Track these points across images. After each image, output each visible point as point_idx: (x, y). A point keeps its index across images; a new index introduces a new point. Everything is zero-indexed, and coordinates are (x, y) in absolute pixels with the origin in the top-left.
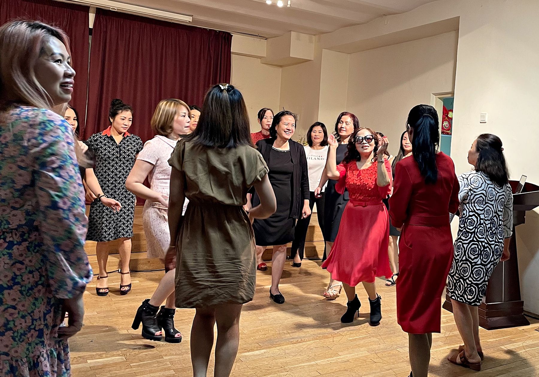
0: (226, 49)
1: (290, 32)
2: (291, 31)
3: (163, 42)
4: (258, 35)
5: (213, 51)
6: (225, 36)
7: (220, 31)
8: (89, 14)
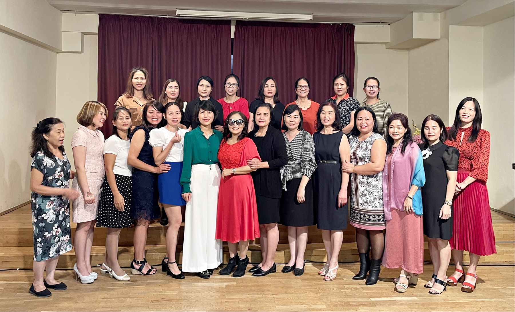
0: (349, 40)
1: (411, 14)
2: (412, 12)
3: (291, 42)
4: (380, 21)
5: (337, 43)
6: (348, 28)
7: (342, 24)
8: (231, 26)
